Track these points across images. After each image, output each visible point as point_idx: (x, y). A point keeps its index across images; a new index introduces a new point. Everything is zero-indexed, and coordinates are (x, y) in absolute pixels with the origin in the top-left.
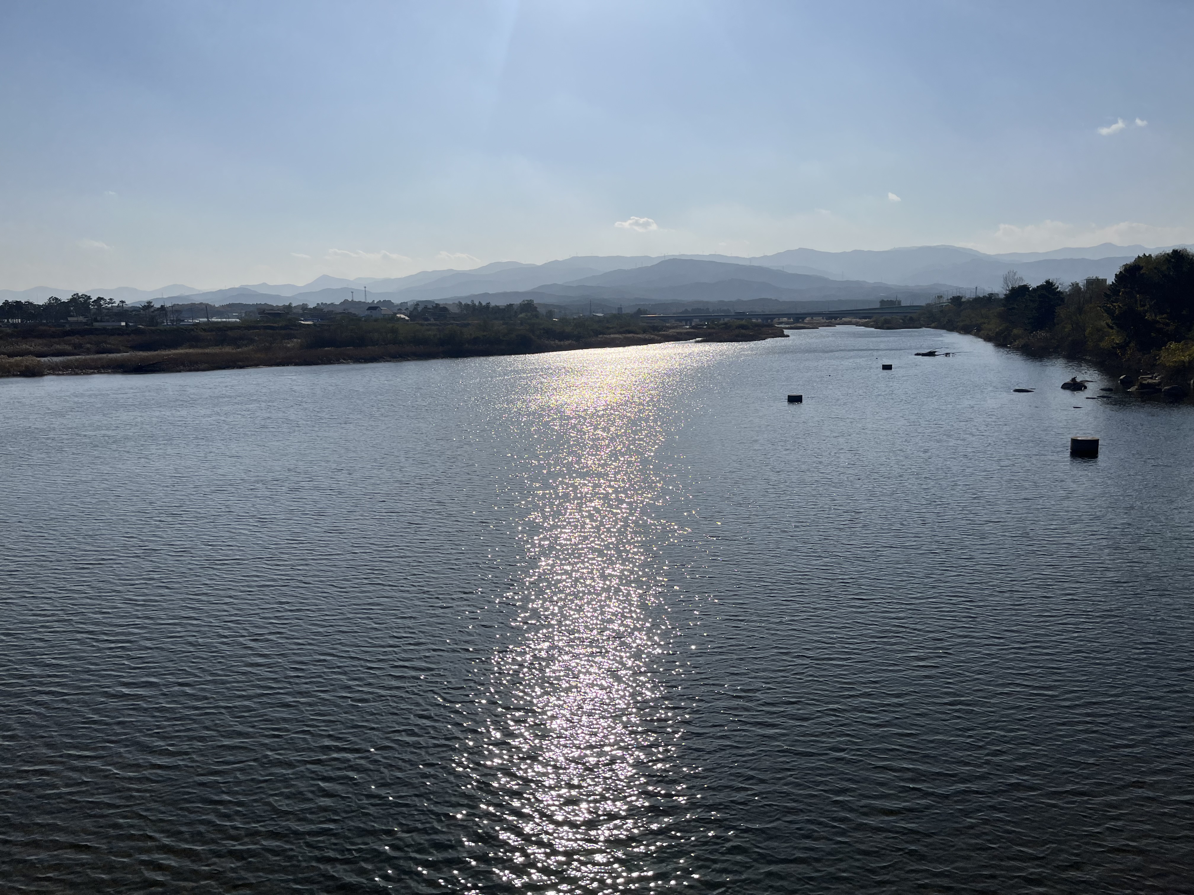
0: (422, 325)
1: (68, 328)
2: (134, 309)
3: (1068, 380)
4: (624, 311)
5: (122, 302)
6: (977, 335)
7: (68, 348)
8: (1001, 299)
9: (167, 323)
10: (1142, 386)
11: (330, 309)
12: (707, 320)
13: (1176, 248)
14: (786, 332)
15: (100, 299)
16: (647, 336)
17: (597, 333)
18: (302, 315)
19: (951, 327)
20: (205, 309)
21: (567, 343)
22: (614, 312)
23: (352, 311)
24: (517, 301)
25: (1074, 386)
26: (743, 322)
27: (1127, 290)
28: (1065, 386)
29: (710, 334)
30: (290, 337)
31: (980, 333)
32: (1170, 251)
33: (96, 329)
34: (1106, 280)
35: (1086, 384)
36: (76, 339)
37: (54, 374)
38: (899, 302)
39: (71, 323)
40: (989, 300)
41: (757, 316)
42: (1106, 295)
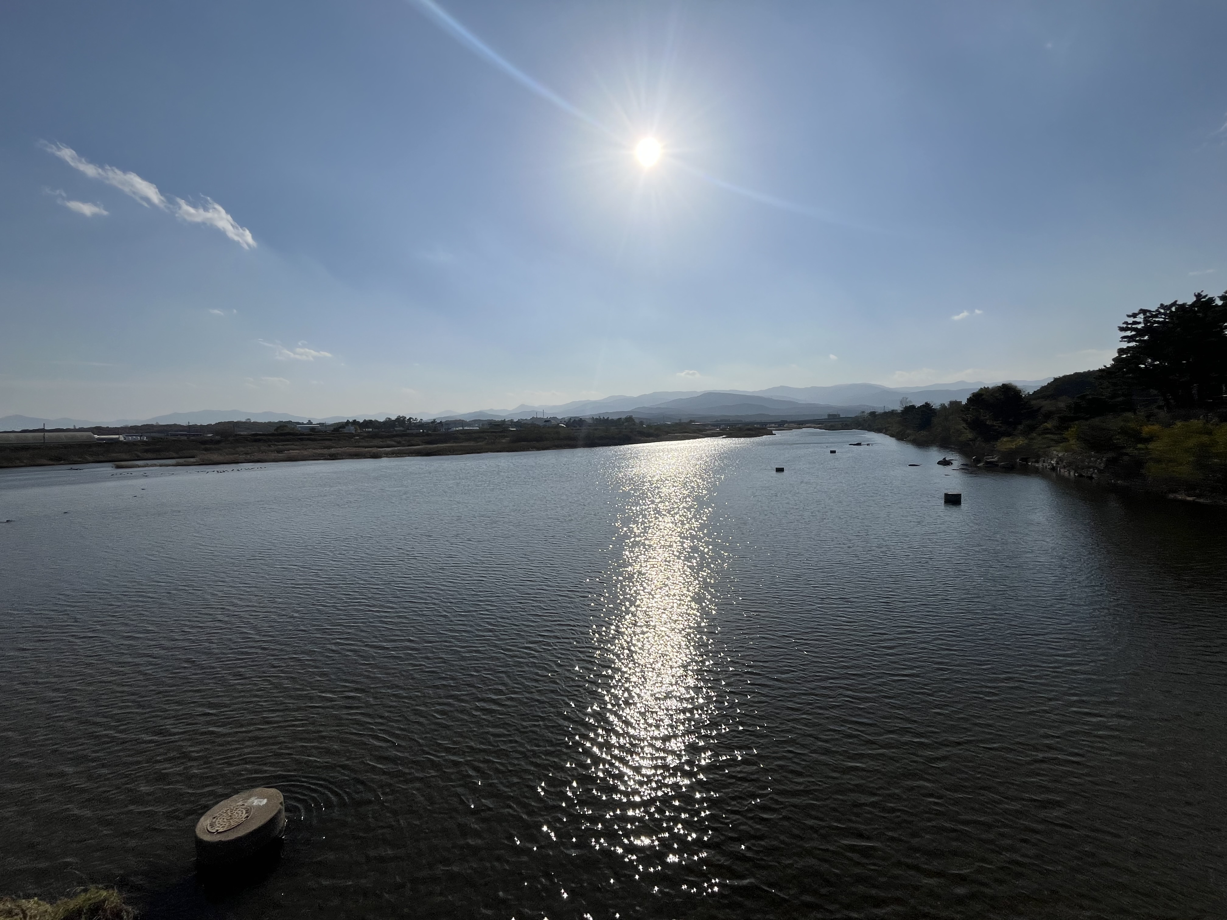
0: (572, 430)
1: (395, 433)
2: (427, 423)
3: (941, 459)
4: (682, 421)
5: (421, 420)
6: (886, 433)
7: (393, 443)
8: (899, 413)
9: (443, 430)
10: (987, 463)
11: (525, 422)
12: (729, 426)
13: (1004, 383)
14: (774, 432)
15: (410, 418)
16: (695, 435)
17: (668, 433)
18: (511, 425)
19: (870, 429)
20: (461, 423)
21: (651, 438)
22: (678, 422)
23: (537, 423)
24: (623, 416)
25: (945, 463)
26: (749, 427)
27: (974, 407)
28: (939, 463)
29: (731, 433)
30: (504, 437)
31: (888, 432)
32: (1000, 385)
33: (409, 434)
34: (961, 402)
35: (952, 462)
36: (398, 439)
37: (387, 457)
38: (839, 415)
39: (396, 431)
40: (893, 413)
41: (758, 423)
42: (962, 411)
